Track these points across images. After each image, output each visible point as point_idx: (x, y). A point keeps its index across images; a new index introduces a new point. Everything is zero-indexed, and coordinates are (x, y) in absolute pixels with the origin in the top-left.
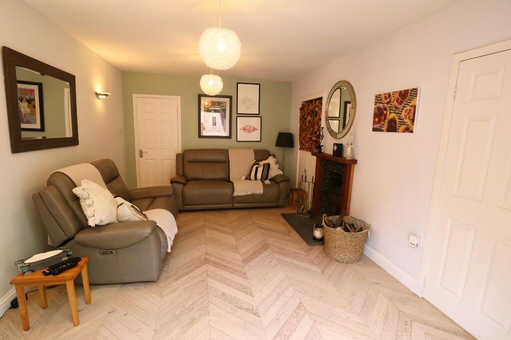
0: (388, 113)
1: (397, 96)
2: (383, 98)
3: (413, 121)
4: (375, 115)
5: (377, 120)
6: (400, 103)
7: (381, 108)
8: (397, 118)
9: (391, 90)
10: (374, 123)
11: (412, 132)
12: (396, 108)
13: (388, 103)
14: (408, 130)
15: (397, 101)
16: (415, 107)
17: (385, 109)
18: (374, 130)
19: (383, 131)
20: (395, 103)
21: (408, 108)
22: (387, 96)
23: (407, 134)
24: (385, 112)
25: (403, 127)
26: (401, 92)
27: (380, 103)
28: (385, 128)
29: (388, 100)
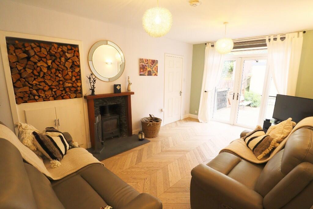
0: (147, 68)
1: (151, 61)
2: (145, 61)
3: (157, 71)
4: (140, 68)
5: (142, 70)
6: (152, 65)
7: (144, 65)
8: (151, 70)
9: (148, 58)
10: (140, 72)
11: (157, 75)
12: (151, 66)
13: (147, 63)
14: (156, 75)
15: (151, 64)
16: (157, 67)
17: (146, 66)
18: (141, 75)
19: (145, 75)
20: (150, 64)
21: (155, 67)
22: (146, 60)
23: (155, 76)
24: (146, 67)
25: (154, 74)
26: (152, 60)
27: (143, 63)
28: (147, 74)
29: (147, 62)
